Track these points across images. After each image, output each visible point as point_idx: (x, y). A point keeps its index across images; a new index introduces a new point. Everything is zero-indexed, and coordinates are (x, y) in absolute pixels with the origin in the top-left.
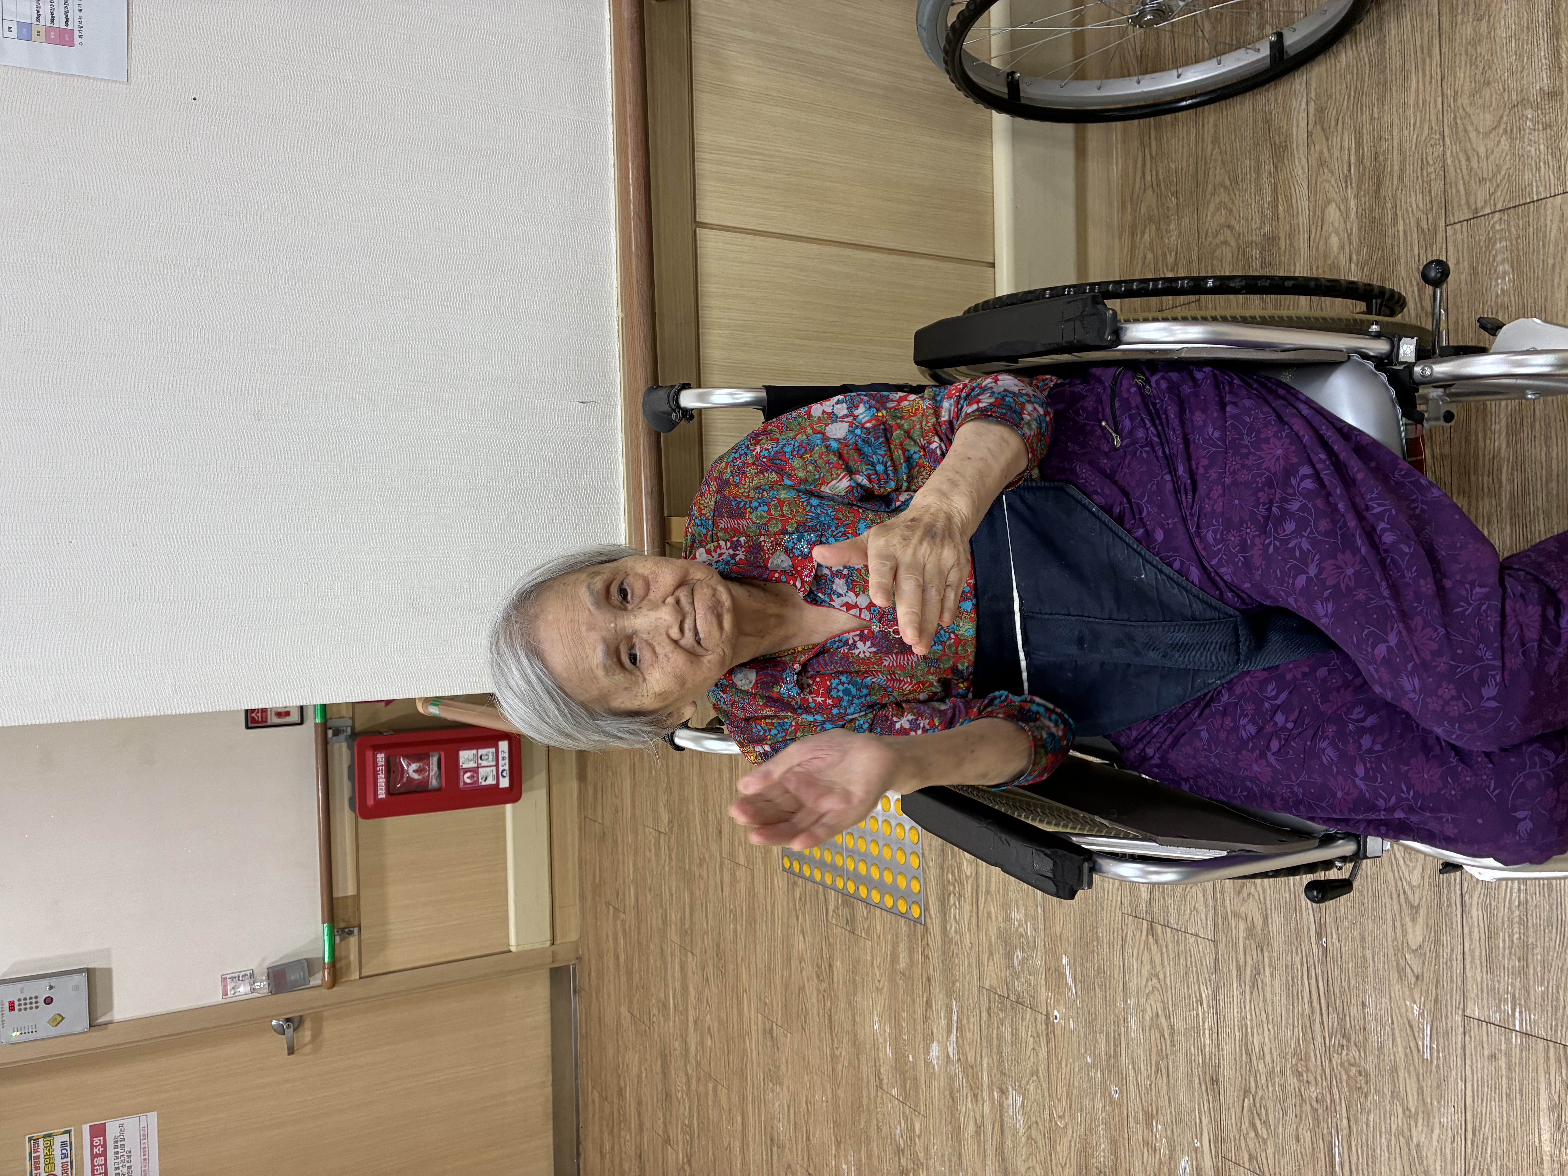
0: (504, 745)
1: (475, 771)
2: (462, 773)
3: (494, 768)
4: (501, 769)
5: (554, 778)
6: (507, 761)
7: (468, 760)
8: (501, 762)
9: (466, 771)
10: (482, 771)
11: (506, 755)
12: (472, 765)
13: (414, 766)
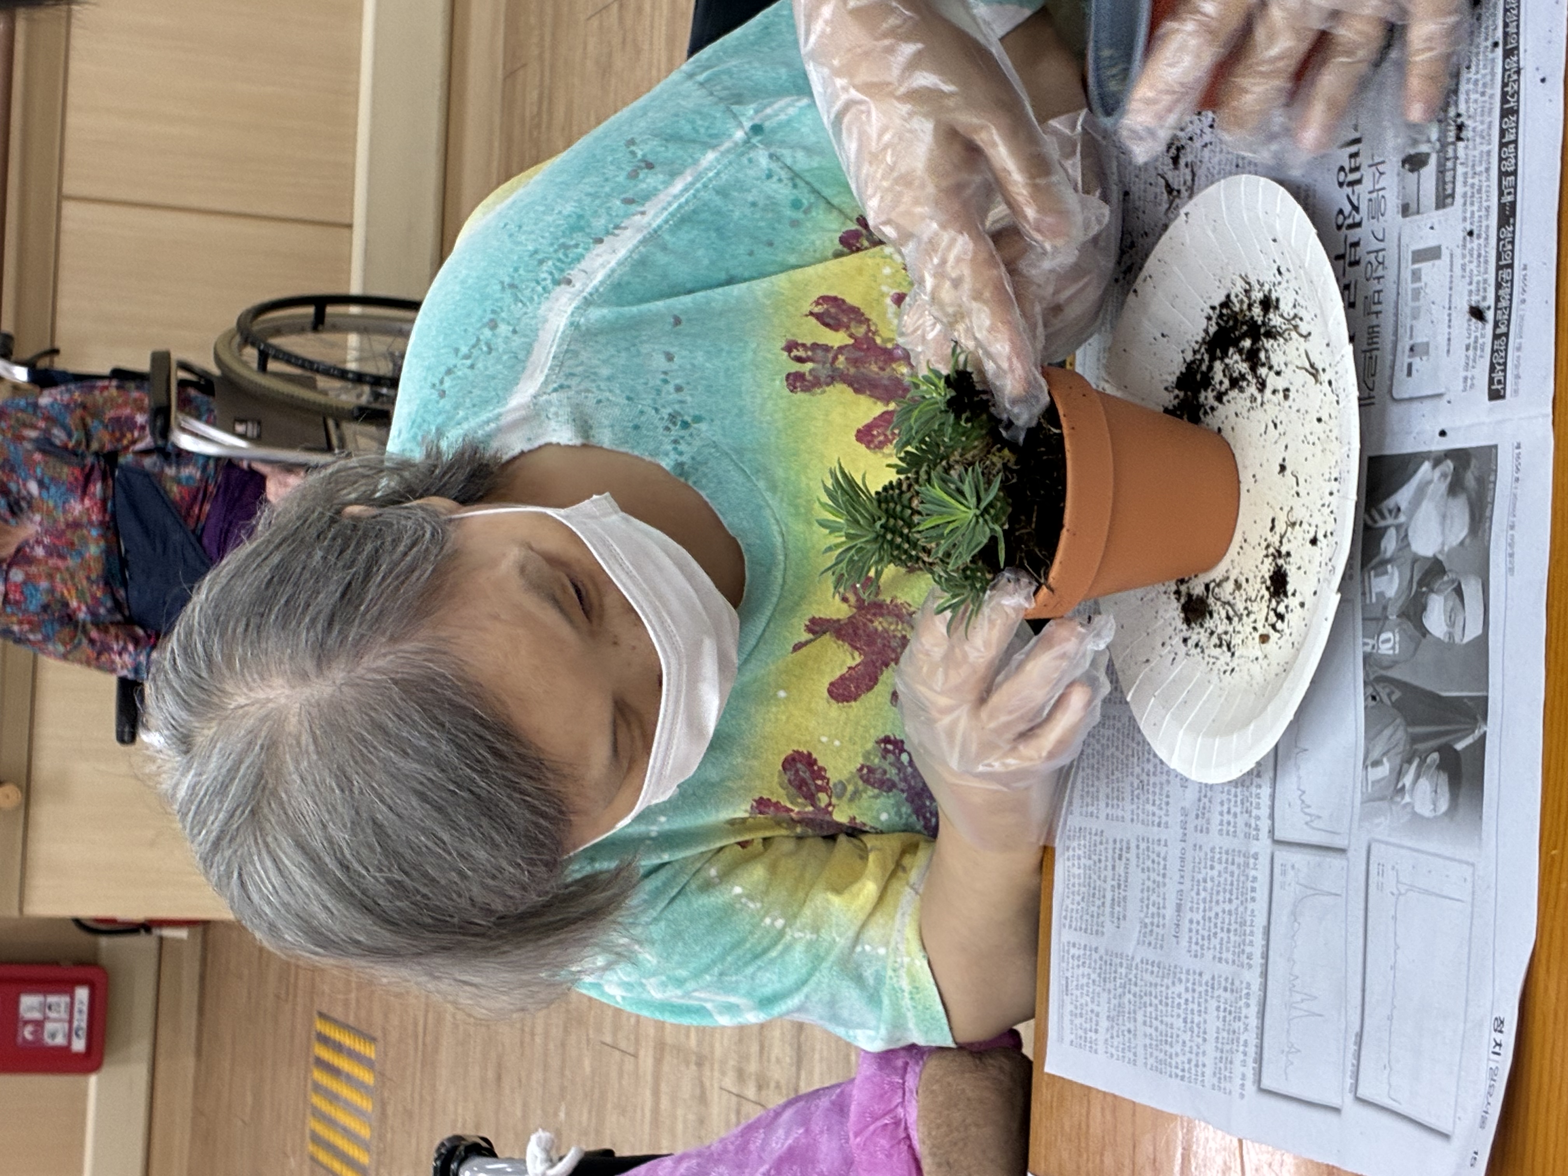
0: (82, 994)
1: (39, 1025)
2: (21, 1024)
3: (66, 1025)
4: (75, 1024)
5: (161, 1050)
6: (85, 1017)
7: (31, 1009)
8: (76, 1015)
9: (26, 1023)
10: (49, 1027)
11: (85, 1008)
12: (36, 1015)
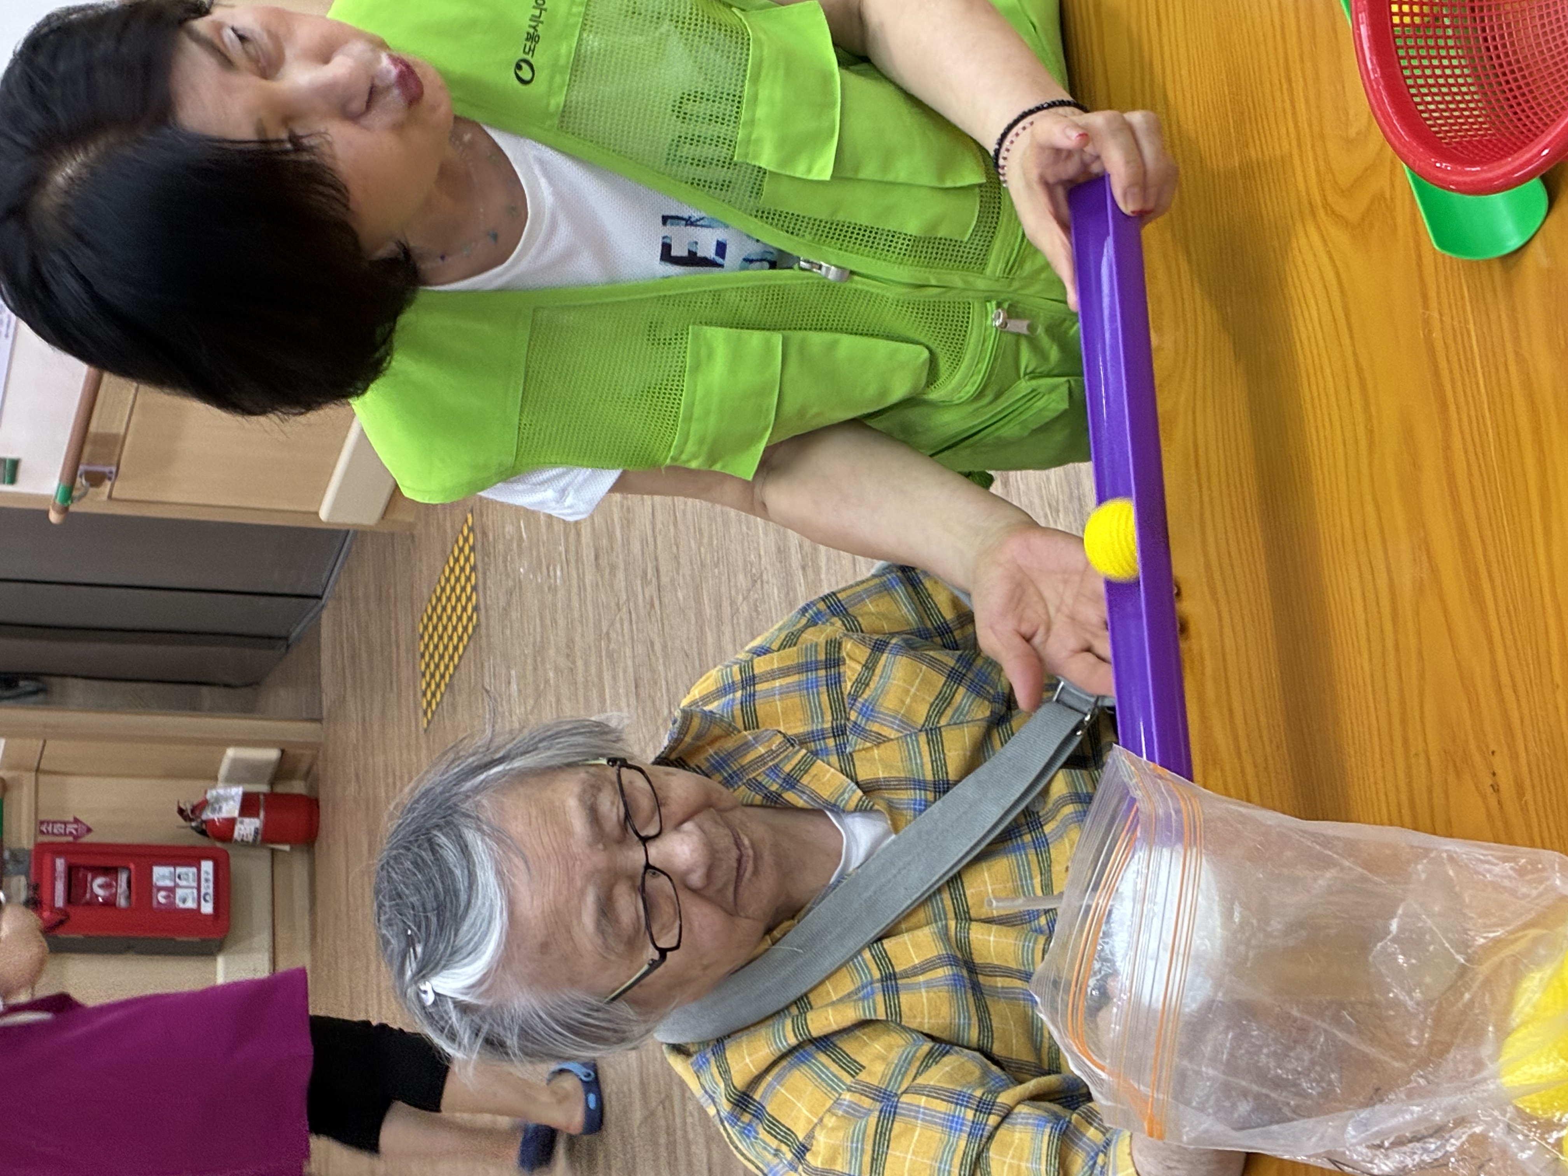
0: (207, 866)
1: (171, 891)
2: (155, 890)
3: (195, 891)
4: (203, 891)
6: (211, 884)
7: (164, 877)
8: (203, 885)
9: (160, 889)
10: (179, 893)
11: (211, 877)
12: (169, 883)
13: (100, 881)
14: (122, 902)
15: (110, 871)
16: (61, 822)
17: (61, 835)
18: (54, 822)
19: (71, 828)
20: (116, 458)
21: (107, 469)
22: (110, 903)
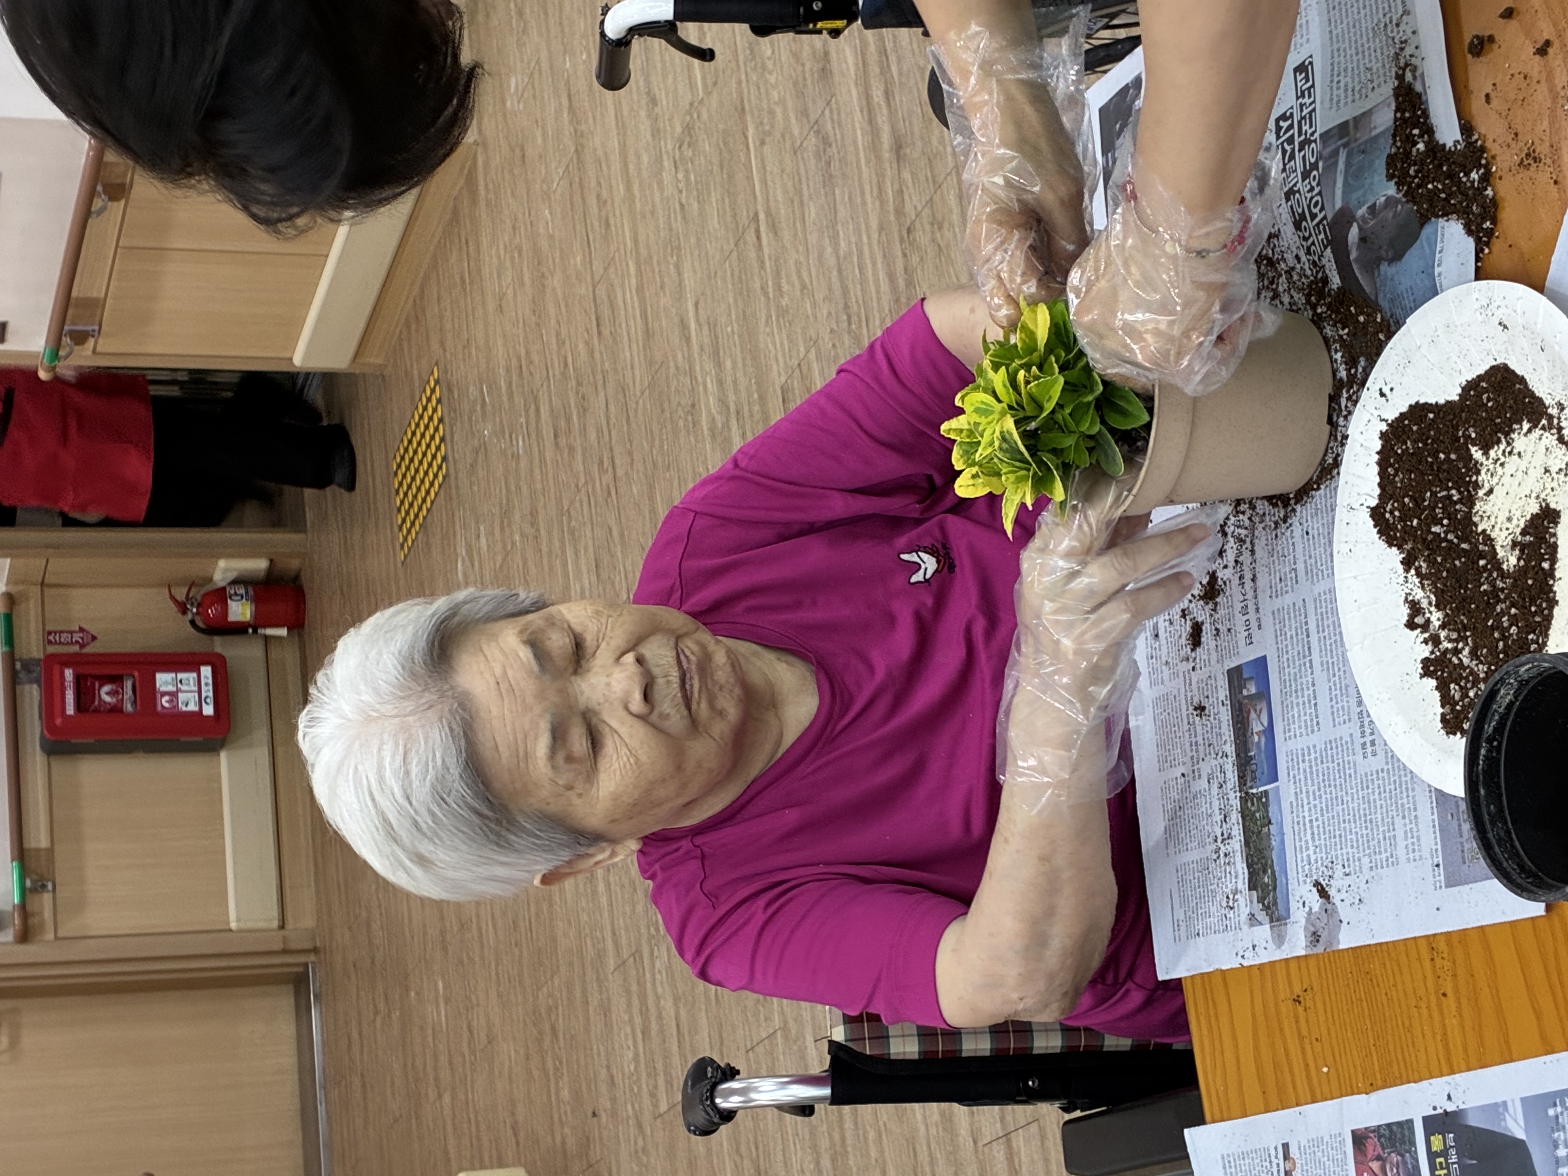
0: (206, 671)
1: (174, 695)
2: (159, 696)
3: (196, 695)
4: (204, 695)
6: (211, 688)
7: (166, 683)
8: (203, 687)
9: (164, 694)
10: (182, 697)
11: (210, 681)
12: (171, 688)
13: (106, 688)
14: (128, 707)
15: (117, 680)
16: (68, 632)
17: (68, 643)
18: (61, 632)
19: (77, 637)
20: (98, 318)
21: (90, 328)
22: (117, 709)
